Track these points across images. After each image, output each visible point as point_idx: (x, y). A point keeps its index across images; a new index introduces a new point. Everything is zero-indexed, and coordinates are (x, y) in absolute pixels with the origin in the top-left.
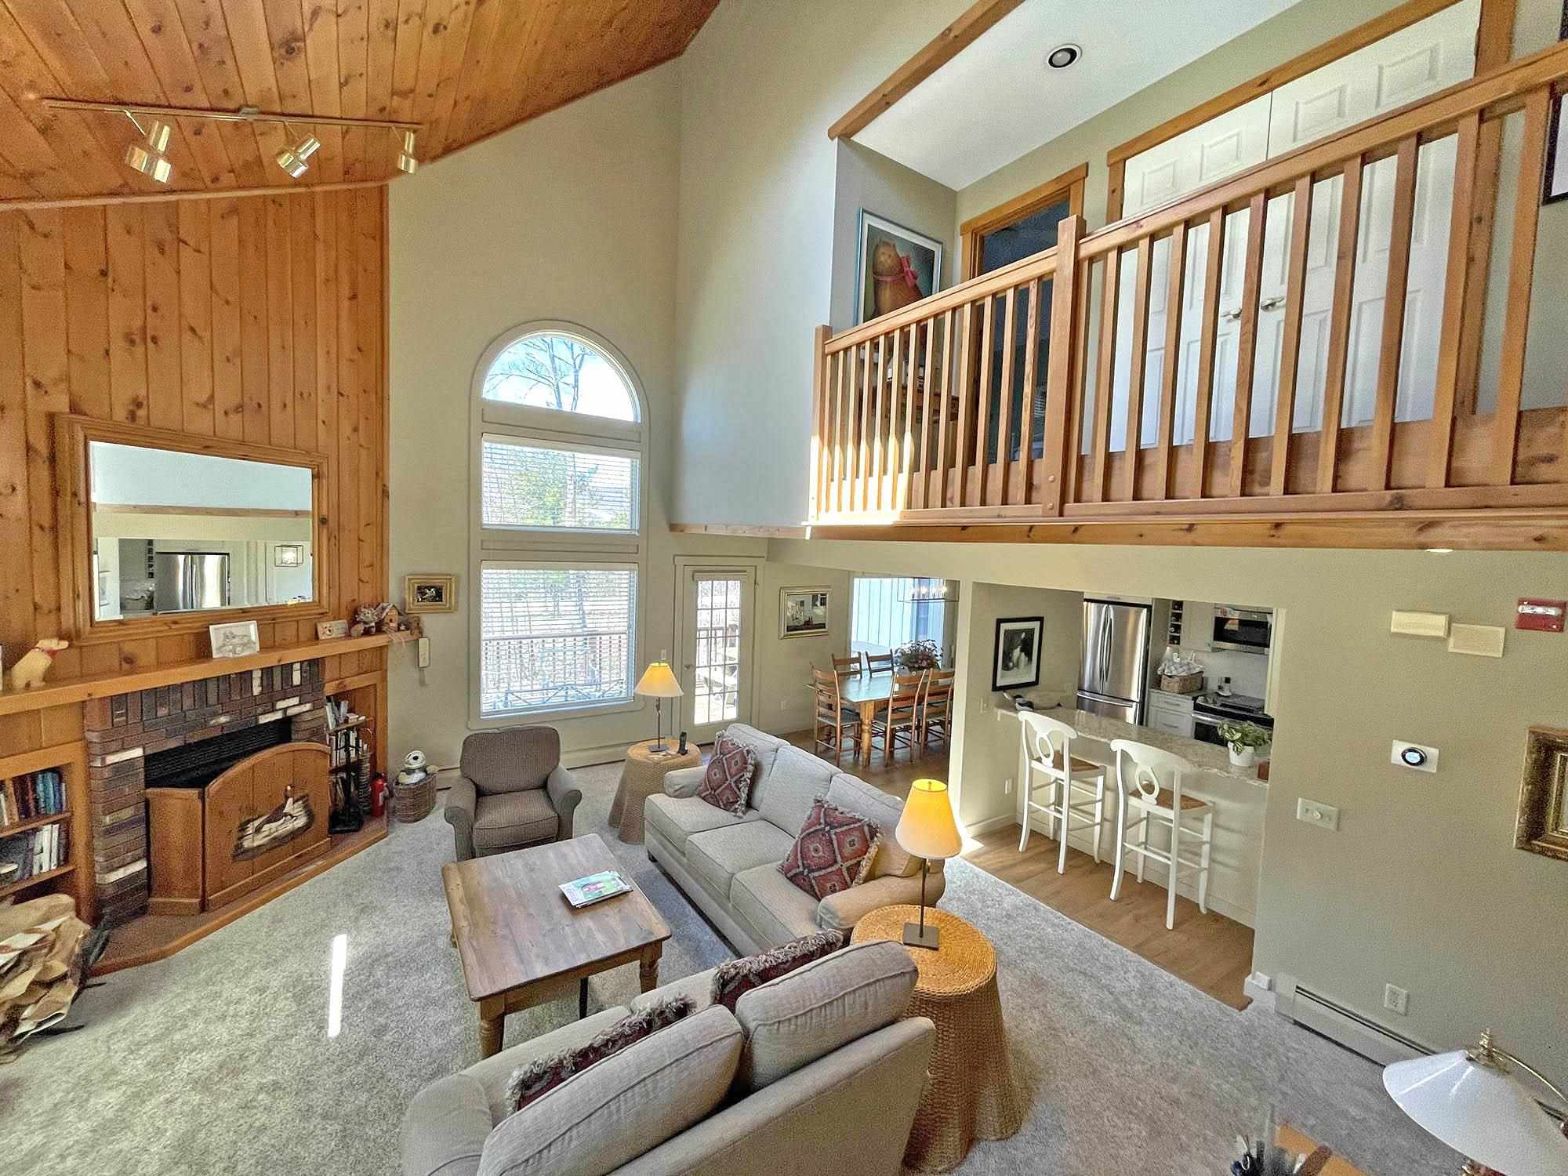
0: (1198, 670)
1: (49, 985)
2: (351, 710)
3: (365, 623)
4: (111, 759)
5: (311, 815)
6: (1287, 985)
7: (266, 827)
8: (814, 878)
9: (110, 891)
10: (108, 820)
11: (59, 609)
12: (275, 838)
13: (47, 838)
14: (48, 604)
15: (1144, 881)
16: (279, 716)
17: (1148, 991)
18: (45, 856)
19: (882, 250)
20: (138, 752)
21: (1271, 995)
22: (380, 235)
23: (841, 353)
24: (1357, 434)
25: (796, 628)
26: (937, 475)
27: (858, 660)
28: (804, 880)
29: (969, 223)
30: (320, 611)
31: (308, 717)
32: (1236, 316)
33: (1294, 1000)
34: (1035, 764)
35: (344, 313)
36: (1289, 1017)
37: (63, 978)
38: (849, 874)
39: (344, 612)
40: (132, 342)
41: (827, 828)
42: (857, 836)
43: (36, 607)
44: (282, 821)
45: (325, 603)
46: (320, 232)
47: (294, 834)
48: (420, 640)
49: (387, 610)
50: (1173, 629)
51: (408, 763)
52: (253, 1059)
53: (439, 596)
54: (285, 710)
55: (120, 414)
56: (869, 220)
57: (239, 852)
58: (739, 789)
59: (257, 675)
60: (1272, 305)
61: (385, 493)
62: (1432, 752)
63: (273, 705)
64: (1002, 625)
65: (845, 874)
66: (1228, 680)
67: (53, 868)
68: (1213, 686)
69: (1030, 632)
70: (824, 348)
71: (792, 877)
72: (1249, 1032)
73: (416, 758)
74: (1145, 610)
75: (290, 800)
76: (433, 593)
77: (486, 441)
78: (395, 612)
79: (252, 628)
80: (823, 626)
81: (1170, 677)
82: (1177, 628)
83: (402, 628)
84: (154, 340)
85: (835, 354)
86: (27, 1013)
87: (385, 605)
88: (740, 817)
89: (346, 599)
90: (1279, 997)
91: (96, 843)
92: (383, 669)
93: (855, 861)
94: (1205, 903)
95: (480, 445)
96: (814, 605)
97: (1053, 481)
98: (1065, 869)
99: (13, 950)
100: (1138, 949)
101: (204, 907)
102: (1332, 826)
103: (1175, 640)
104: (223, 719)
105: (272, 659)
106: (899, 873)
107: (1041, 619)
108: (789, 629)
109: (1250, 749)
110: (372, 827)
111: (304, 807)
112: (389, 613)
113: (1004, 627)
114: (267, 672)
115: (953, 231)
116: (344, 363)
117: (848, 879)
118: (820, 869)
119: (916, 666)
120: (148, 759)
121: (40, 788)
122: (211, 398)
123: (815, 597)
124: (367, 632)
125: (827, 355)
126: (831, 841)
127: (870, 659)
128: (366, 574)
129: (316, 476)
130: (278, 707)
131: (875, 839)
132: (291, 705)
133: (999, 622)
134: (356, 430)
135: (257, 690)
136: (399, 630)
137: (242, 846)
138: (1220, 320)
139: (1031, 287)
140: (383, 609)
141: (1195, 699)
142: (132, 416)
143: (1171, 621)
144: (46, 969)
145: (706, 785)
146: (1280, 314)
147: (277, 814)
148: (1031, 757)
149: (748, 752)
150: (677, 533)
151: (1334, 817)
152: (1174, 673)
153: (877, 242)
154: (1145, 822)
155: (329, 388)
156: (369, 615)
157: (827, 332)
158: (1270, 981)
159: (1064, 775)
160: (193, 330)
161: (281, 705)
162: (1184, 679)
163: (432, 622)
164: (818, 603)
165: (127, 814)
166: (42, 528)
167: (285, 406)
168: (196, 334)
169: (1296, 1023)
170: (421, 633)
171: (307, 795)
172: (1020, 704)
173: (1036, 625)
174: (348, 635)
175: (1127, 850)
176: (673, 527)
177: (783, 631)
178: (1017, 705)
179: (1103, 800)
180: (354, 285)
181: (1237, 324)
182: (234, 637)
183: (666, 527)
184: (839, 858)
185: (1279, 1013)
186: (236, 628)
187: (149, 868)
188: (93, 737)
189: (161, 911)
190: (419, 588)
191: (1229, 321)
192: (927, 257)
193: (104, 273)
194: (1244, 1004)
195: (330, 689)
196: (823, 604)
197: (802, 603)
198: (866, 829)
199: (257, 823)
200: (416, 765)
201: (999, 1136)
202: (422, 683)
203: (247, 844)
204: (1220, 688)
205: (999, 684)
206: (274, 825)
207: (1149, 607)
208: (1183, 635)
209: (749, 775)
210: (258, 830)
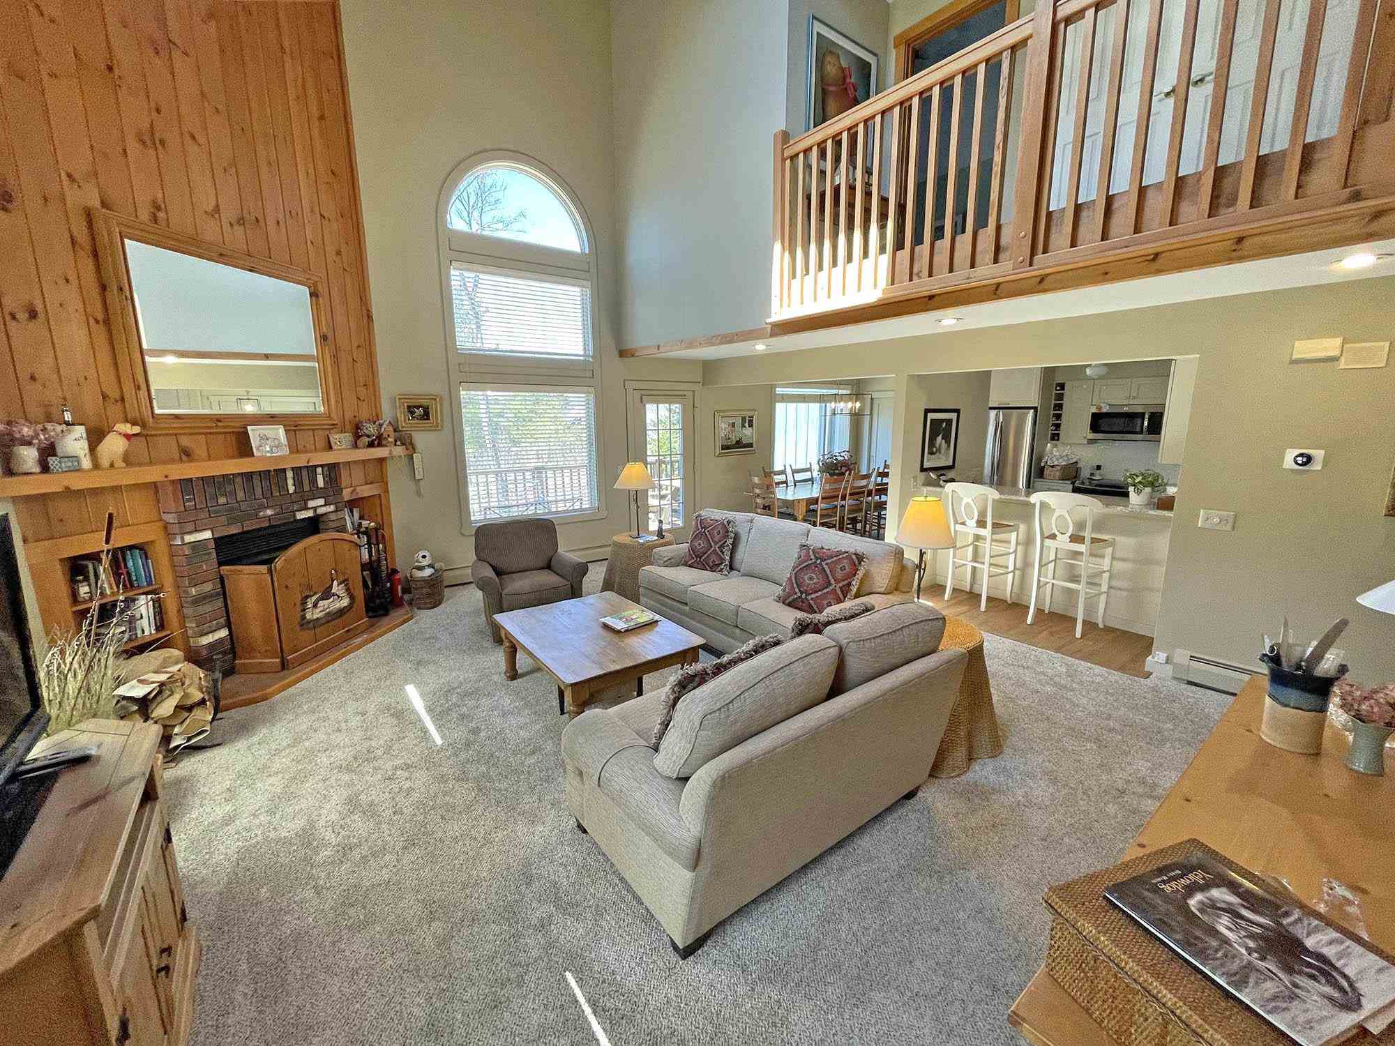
0: (1075, 460)
1: (190, 709)
2: (361, 518)
3: (368, 436)
4: (189, 538)
5: (352, 597)
6: (1181, 656)
7: (321, 603)
8: (812, 599)
9: (204, 653)
10: (193, 591)
11: (123, 399)
12: (328, 613)
13: (144, 606)
14: (114, 393)
15: (1050, 613)
16: (310, 514)
17: (1071, 674)
18: (145, 622)
19: (828, 59)
20: (207, 535)
21: (1169, 667)
22: (338, 55)
23: (801, 155)
24: (1318, 147)
25: (727, 447)
26: (904, 254)
27: (783, 472)
28: (803, 602)
29: (900, 36)
30: (330, 422)
31: (333, 517)
32: (1168, 94)
33: (1189, 666)
34: (959, 527)
35: (316, 132)
36: (1183, 680)
37: (202, 702)
38: (842, 592)
39: (348, 427)
40: (144, 143)
41: (819, 561)
42: (847, 563)
43: (104, 397)
44: (332, 600)
45: (333, 415)
46: (286, 44)
47: (342, 612)
48: (414, 455)
49: (385, 426)
50: (1053, 428)
51: (417, 561)
52: (379, 753)
53: (426, 415)
54: (315, 509)
55: (144, 216)
56: (818, 28)
57: (304, 623)
58: (723, 553)
59: (290, 474)
60: (1201, 80)
61: (370, 317)
62: (1318, 454)
63: (306, 504)
64: (929, 414)
65: (839, 593)
66: (1099, 467)
67: (153, 632)
68: (1085, 473)
69: (949, 422)
70: (783, 154)
71: (790, 603)
72: (1155, 689)
73: (424, 557)
74: (1032, 411)
75: (335, 583)
76: (421, 411)
77: (454, 269)
78: (391, 429)
79: (281, 431)
80: (751, 445)
81: (1052, 467)
82: (1058, 426)
83: (398, 443)
84: (162, 142)
85: (794, 158)
86: (176, 730)
87: (382, 422)
88: (726, 575)
89: (348, 416)
90: (1175, 665)
91: (185, 610)
92: (383, 481)
93: (845, 582)
94: (1103, 621)
95: (448, 274)
96: (743, 426)
97: (1023, 238)
98: (986, 607)
99: (153, 683)
100: (1057, 651)
101: (284, 666)
102: (1229, 527)
103: (1055, 437)
104: (269, 512)
105: (301, 461)
106: (882, 590)
107: (957, 411)
108: (724, 447)
109: (1148, 490)
110: (397, 615)
111: (347, 590)
112: (387, 429)
113: (931, 416)
114: (297, 471)
115: (886, 44)
116: (322, 187)
117: (841, 596)
118: (816, 592)
119: (837, 472)
120: (217, 540)
121: (130, 564)
122: (217, 209)
123: (744, 419)
124: (371, 445)
125: (786, 159)
126: (824, 569)
127: (794, 472)
128: (363, 392)
129: (314, 295)
130: (309, 506)
131: (863, 563)
132: (318, 505)
133: (927, 411)
134: (338, 253)
135: (291, 489)
136: (396, 445)
137: (305, 618)
138: (1154, 99)
139: (1004, 59)
140: (381, 425)
141: (1073, 483)
142: (155, 219)
143: (1052, 420)
144: (186, 696)
145: (690, 554)
146: (1208, 88)
147: (327, 594)
148: (956, 522)
149: (729, 522)
150: (626, 359)
151: (1231, 520)
152: (1056, 463)
153: (825, 50)
154: (1053, 563)
155: (312, 211)
156: (371, 429)
157: (785, 137)
158: (1168, 657)
159: (986, 532)
160: (193, 138)
161: (311, 504)
162: (1064, 468)
163: (422, 439)
164: (747, 425)
165: (208, 587)
166: (97, 322)
167: (278, 222)
168: (196, 142)
169: (1190, 683)
170: (414, 448)
171: (347, 580)
172: (944, 481)
173: (953, 416)
174: (356, 446)
175: (1041, 584)
176: (622, 354)
177: (718, 450)
178: (941, 482)
179: (1015, 551)
180: (321, 109)
181: (1171, 101)
182: (267, 439)
183: (616, 354)
184: (832, 581)
185: (1175, 678)
186: (269, 430)
187: (231, 633)
188: (170, 518)
189: (246, 670)
190: (409, 407)
191: (1160, 100)
192: (865, 67)
193: (110, 69)
194: (1147, 675)
195: (347, 494)
196: (751, 425)
197: (733, 425)
198: (854, 557)
199: (314, 599)
200: (425, 563)
201: (990, 755)
202: (419, 494)
203: (309, 616)
204: (1092, 474)
205: (926, 465)
206: (326, 602)
207: (1035, 409)
208: (1062, 432)
209: (731, 541)
210: (315, 606)
